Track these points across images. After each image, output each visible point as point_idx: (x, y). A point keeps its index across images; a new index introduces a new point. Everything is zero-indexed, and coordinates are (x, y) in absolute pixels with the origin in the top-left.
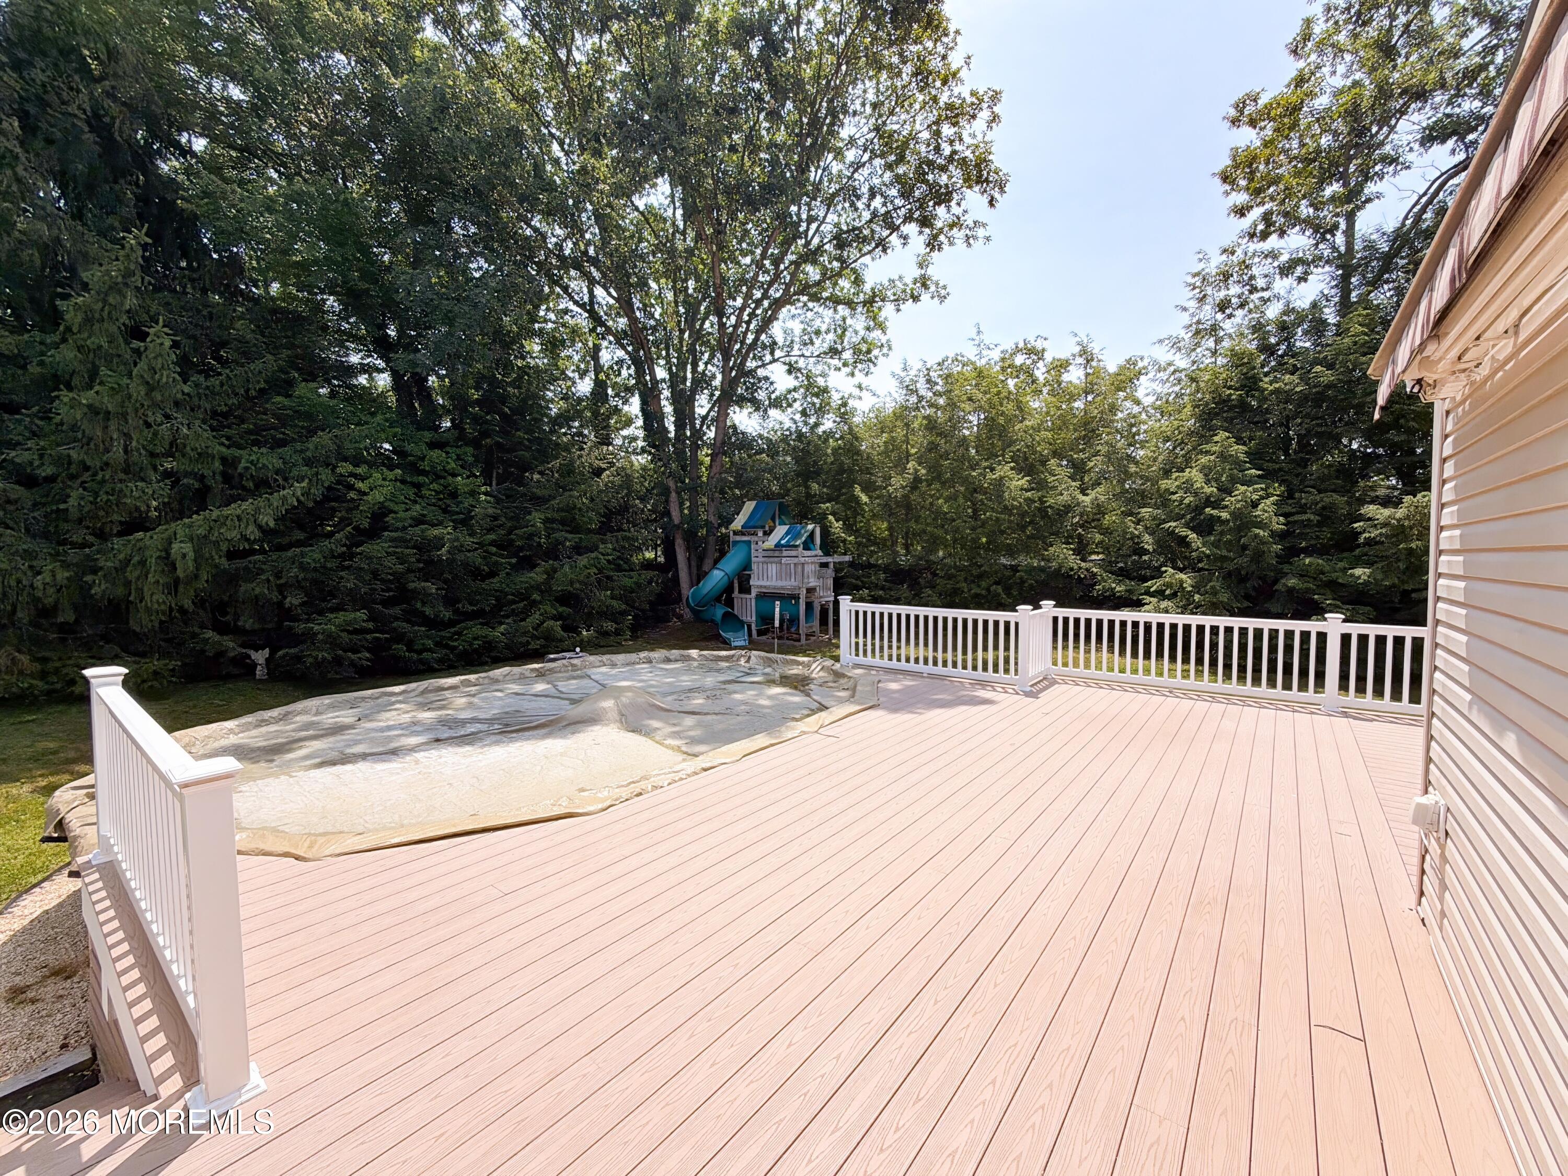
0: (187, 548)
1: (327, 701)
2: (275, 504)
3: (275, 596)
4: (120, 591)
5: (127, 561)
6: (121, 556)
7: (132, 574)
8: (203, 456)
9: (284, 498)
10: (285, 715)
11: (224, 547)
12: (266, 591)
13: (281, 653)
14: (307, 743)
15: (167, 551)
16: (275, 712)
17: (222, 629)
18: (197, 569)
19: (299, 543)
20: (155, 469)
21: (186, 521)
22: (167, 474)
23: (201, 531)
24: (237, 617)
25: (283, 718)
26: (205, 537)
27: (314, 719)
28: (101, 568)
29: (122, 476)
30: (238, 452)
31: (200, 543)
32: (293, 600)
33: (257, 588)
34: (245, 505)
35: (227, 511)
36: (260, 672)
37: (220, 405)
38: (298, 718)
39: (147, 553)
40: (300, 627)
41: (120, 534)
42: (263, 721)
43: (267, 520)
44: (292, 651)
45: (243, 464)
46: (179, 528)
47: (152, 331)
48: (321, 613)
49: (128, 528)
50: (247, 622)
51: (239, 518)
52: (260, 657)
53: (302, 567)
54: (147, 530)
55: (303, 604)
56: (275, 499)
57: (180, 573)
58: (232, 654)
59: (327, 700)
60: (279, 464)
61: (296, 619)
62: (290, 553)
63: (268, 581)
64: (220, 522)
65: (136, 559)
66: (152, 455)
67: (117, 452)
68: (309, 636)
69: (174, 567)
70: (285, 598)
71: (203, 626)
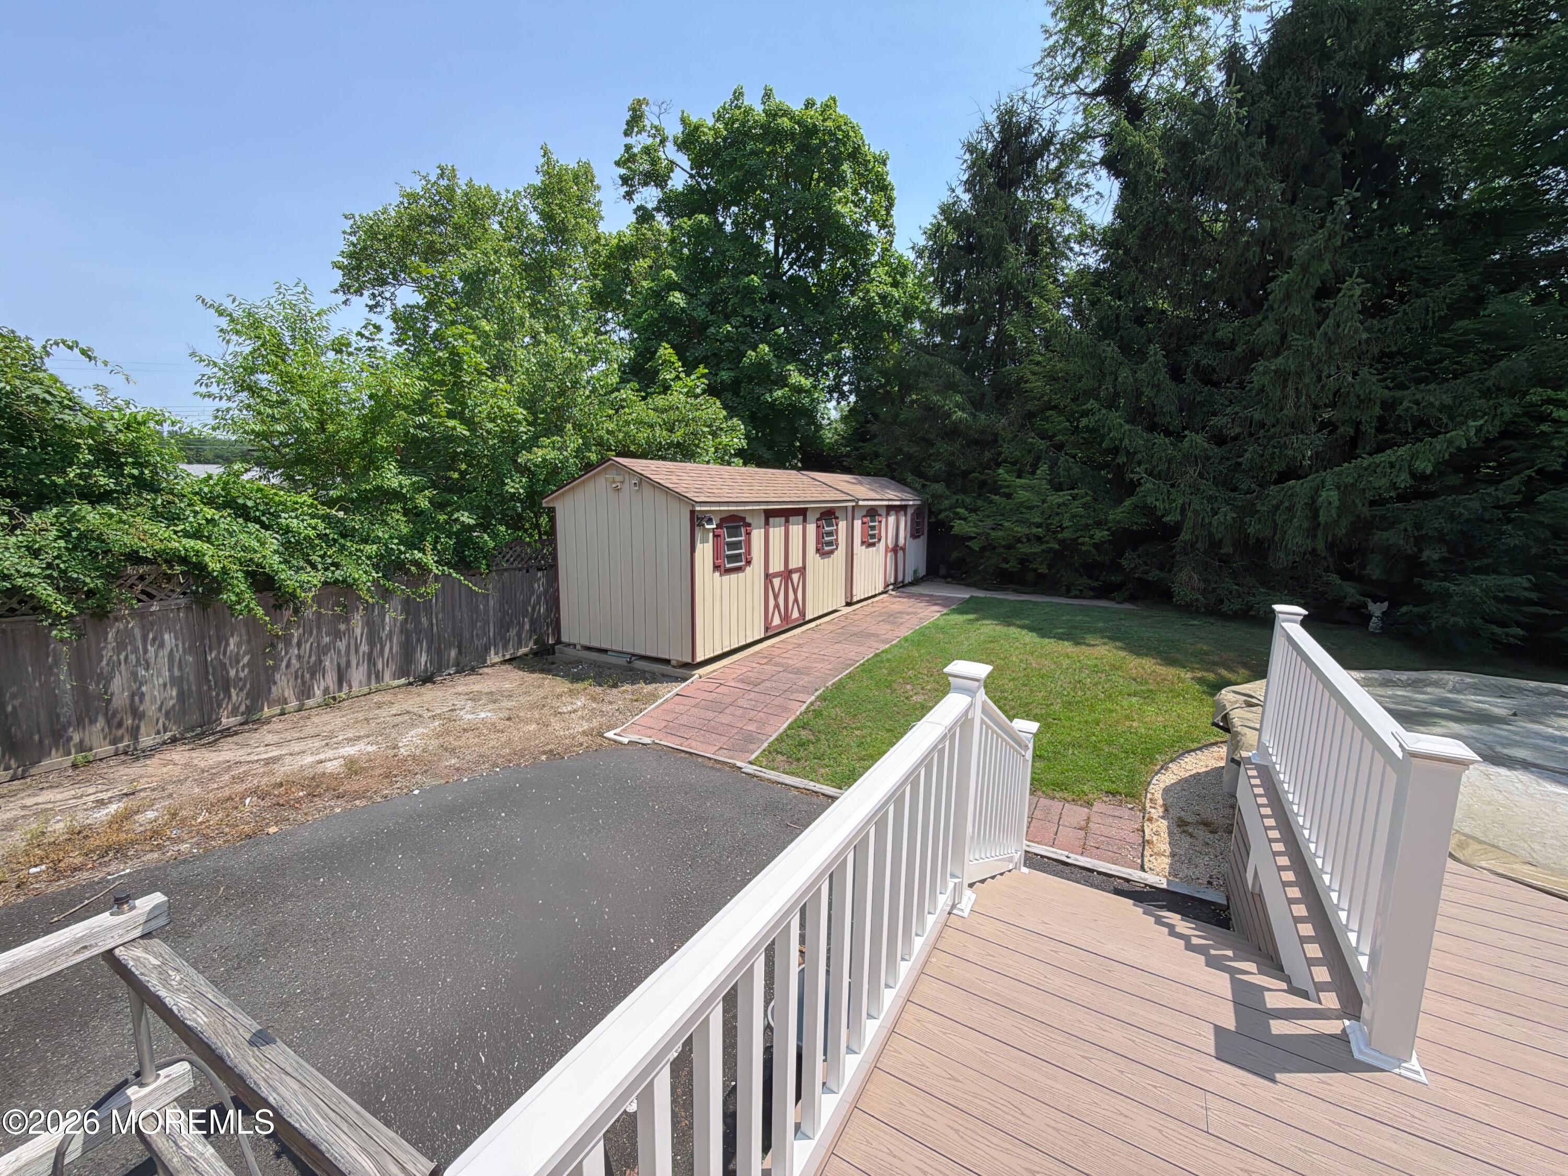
0: (1334, 496)
1: (1469, 680)
2: (1438, 448)
3: (1410, 549)
4: (1268, 532)
5: (1277, 507)
6: (1274, 502)
7: (1280, 518)
8: (1364, 402)
9: (1450, 442)
10: (1414, 682)
11: (1369, 495)
12: (1401, 542)
13: (1404, 609)
14: (1444, 723)
15: (1314, 500)
16: (1404, 676)
17: (1346, 575)
18: (1339, 516)
19: (1452, 490)
20: (1314, 420)
21: (1337, 469)
22: (1323, 425)
23: (1350, 480)
24: (1363, 566)
25: (1413, 685)
26: (1352, 485)
27: (1450, 695)
28: (1258, 511)
29: (1288, 430)
30: (1398, 394)
31: (1344, 490)
32: (1432, 554)
33: (1393, 538)
34: (1401, 451)
35: (1379, 458)
36: (1374, 623)
37: (1389, 346)
38: (1429, 689)
39: (1297, 499)
40: (1432, 586)
41: (1277, 482)
42: (1391, 681)
43: (1425, 466)
44: (1416, 610)
45: (1405, 404)
46: (1329, 476)
47: (1344, 286)
48: (1463, 572)
49: (1283, 477)
50: (1374, 571)
51: (1392, 466)
52: (1377, 609)
53: (1452, 518)
54: (1299, 478)
55: (1443, 560)
56: (1439, 443)
57: (1322, 519)
58: (1349, 600)
59: (1469, 678)
60: (1447, 400)
61: (1429, 575)
62: (1438, 502)
63: (1406, 530)
64: (1373, 469)
65: (1287, 504)
66: (1316, 407)
67: (1289, 410)
68: (1445, 596)
69: (1316, 515)
70: (1421, 551)
71: (1327, 570)
